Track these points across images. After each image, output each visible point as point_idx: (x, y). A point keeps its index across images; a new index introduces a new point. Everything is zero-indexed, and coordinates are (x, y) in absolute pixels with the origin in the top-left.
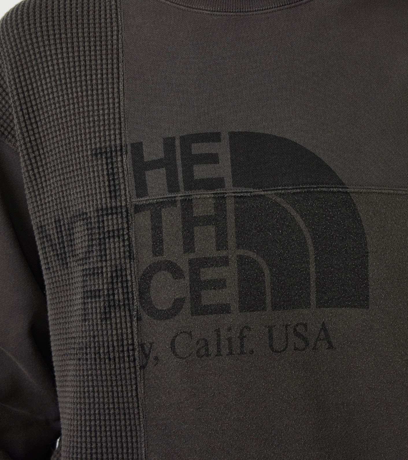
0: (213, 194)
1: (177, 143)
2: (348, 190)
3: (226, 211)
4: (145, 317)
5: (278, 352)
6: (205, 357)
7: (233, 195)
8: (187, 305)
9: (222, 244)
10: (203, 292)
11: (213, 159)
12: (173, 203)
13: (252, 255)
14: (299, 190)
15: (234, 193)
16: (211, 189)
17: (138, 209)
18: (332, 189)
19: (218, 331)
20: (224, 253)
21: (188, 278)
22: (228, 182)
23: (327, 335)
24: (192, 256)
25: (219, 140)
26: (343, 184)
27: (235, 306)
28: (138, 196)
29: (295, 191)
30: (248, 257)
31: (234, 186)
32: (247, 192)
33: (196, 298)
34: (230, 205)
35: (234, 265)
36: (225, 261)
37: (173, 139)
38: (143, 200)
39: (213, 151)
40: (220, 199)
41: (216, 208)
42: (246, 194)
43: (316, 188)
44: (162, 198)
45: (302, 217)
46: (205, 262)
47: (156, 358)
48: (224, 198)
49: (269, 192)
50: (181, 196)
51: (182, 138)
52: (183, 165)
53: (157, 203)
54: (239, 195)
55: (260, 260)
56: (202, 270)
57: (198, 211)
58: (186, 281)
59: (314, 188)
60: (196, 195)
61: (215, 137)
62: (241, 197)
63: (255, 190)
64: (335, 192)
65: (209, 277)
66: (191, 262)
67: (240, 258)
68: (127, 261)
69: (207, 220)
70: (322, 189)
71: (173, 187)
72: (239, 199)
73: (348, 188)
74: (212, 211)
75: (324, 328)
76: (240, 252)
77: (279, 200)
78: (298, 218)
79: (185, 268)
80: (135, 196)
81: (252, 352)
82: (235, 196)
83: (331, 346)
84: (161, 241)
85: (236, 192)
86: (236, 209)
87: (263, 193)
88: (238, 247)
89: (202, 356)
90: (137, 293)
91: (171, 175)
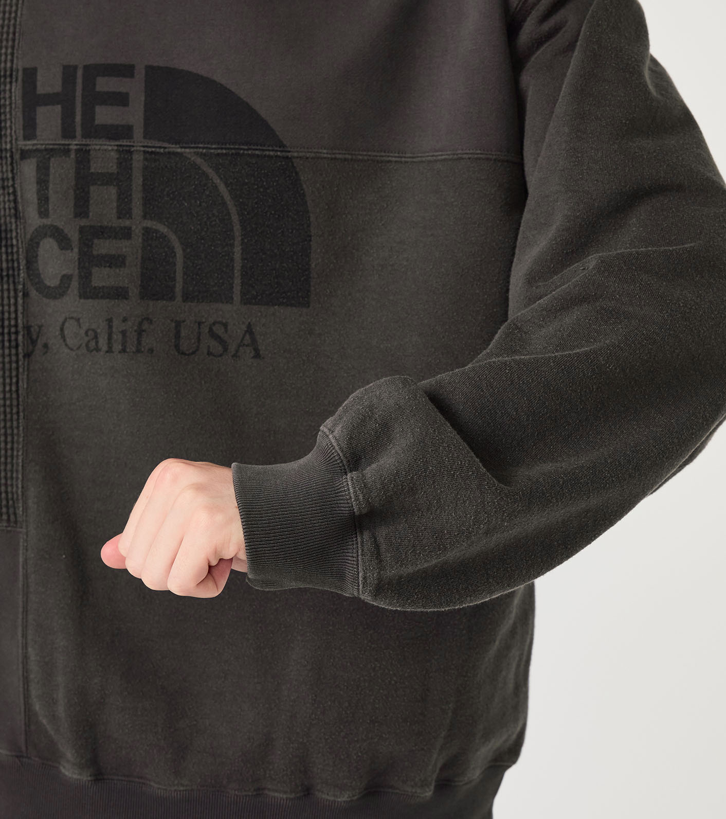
0: (117, 146)
1: (80, 73)
2: (289, 155)
3: (131, 169)
4: (33, 293)
5: (185, 354)
6: (95, 352)
7: (142, 149)
8: (75, 284)
9: (124, 211)
10: (95, 270)
11: (121, 100)
12: (66, 151)
13: (163, 229)
14: (224, 151)
15: (144, 147)
16: (115, 139)
17: (24, 154)
18: (267, 153)
19: (110, 321)
20: (127, 223)
21: (76, 250)
22: (138, 133)
23: (254, 340)
24: (83, 222)
25: (132, 75)
26: (284, 146)
27: (134, 291)
28: (26, 138)
29: (219, 151)
30: (157, 231)
31: (145, 137)
32: (160, 147)
33: (85, 277)
34: (138, 161)
35: (137, 240)
36: (127, 234)
37: (75, 68)
38: (29, 145)
39: (123, 90)
41: (120, 164)
42: (158, 150)
43: (248, 150)
44: (54, 144)
45: (227, 185)
46: (101, 232)
47: (46, 346)
48: (130, 152)
49: (187, 150)
50: (76, 145)
51: (86, 68)
52: (84, 104)
53: (46, 150)
54: (150, 150)
55: (173, 237)
56: (96, 241)
57: (96, 167)
58: (74, 254)
59: (244, 150)
60: (96, 145)
61: (126, 71)
62: (152, 153)
63: (170, 146)
64: (272, 157)
65: (103, 251)
66: (82, 230)
67: (147, 231)
68: (13, 220)
69: (106, 179)
70: (254, 152)
71: (68, 131)
72: (150, 155)
73: (289, 152)
74: (113, 168)
75: (250, 330)
76: (148, 223)
77: (199, 161)
78: (222, 188)
79: (74, 236)
80: (21, 138)
81: (151, 351)
82: (144, 152)
83: (257, 355)
84: (47, 199)
85: (147, 147)
86: (145, 168)
87: (179, 150)
88: (145, 217)
89: (92, 351)
90: (24, 262)
91: (68, 116)
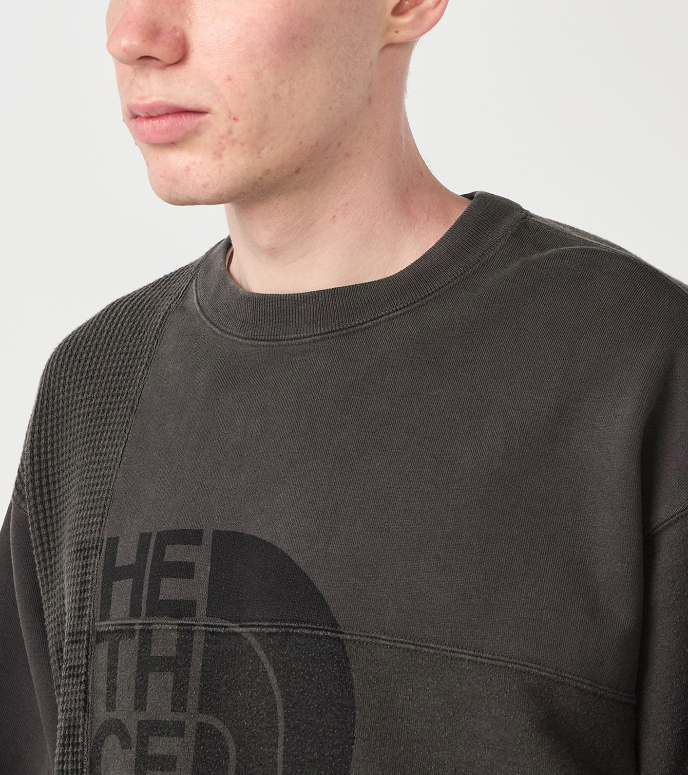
0: (178, 624)
1: (153, 541)
2: (341, 636)
3: (191, 652)
7: (203, 628)
9: (179, 704)
11: (186, 570)
12: (131, 632)
13: (218, 725)
14: (274, 630)
15: (205, 626)
17: (99, 637)
18: (317, 632)
20: (181, 717)
21: (134, 749)
22: (201, 610)
24: (142, 716)
25: (199, 543)
26: (337, 625)
28: (102, 618)
29: (270, 630)
30: (212, 727)
31: (208, 615)
32: (222, 626)
34: (199, 643)
35: (190, 737)
36: (179, 730)
37: (150, 536)
38: (103, 625)
39: (188, 559)
40: (187, 633)
41: (179, 647)
42: (218, 630)
43: (297, 628)
44: (122, 625)
45: (276, 671)
46: (156, 727)
48: (192, 633)
50: (140, 624)
51: (159, 536)
52: (151, 577)
53: (116, 631)
54: (211, 629)
55: (227, 734)
56: (151, 739)
57: (156, 650)
58: (132, 754)
59: (294, 628)
60: (158, 624)
62: (213, 633)
63: (231, 624)
64: (322, 637)
65: (157, 751)
66: (140, 725)
67: (201, 726)
68: (82, 714)
69: (166, 664)
70: (303, 631)
72: (211, 636)
73: (342, 633)
74: (172, 651)
76: (204, 718)
77: (253, 641)
78: (271, 673)
79: (133, 732)
82: (206, 632)
84: (115, 689)
85: (209, 626)
86: (206, 651)
87: (238, 630)
88: (200, 710)
90: (88, 764)
91: (136, 591)
